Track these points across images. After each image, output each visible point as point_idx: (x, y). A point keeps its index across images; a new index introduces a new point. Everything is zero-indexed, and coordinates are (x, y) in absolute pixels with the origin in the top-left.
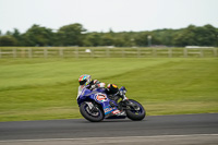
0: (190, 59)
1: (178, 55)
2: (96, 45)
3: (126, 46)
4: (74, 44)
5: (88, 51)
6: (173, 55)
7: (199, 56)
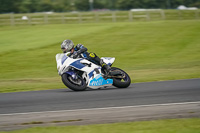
0: (136, 23)
1: (123, 20)
2: (33, 11)
3: (66, 11)
4: (9, 11)
5: (25, 18)
6: (118, 20)
7: (145, 19)
